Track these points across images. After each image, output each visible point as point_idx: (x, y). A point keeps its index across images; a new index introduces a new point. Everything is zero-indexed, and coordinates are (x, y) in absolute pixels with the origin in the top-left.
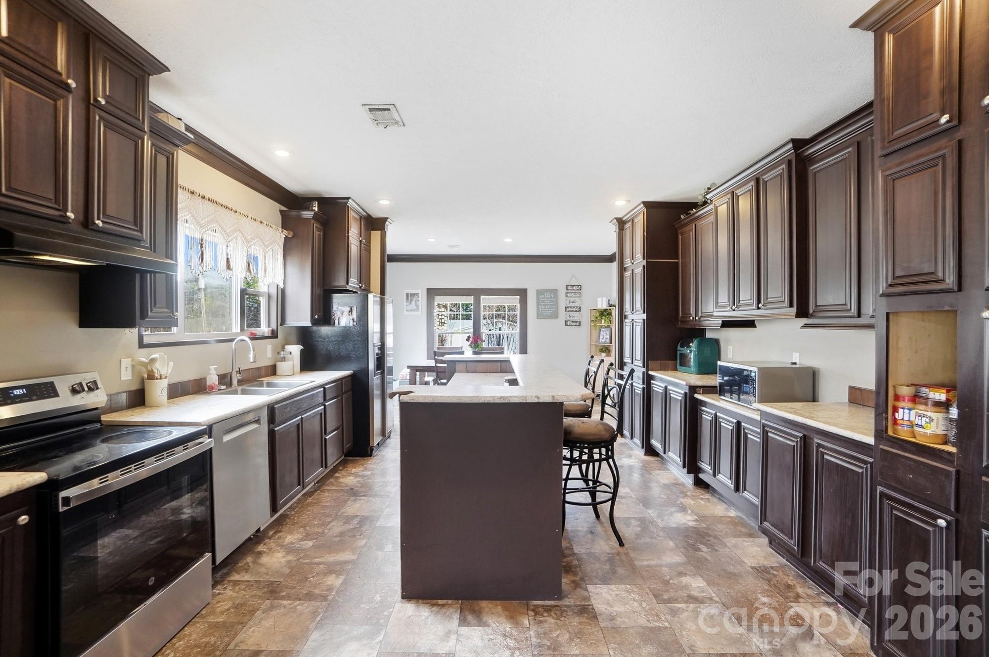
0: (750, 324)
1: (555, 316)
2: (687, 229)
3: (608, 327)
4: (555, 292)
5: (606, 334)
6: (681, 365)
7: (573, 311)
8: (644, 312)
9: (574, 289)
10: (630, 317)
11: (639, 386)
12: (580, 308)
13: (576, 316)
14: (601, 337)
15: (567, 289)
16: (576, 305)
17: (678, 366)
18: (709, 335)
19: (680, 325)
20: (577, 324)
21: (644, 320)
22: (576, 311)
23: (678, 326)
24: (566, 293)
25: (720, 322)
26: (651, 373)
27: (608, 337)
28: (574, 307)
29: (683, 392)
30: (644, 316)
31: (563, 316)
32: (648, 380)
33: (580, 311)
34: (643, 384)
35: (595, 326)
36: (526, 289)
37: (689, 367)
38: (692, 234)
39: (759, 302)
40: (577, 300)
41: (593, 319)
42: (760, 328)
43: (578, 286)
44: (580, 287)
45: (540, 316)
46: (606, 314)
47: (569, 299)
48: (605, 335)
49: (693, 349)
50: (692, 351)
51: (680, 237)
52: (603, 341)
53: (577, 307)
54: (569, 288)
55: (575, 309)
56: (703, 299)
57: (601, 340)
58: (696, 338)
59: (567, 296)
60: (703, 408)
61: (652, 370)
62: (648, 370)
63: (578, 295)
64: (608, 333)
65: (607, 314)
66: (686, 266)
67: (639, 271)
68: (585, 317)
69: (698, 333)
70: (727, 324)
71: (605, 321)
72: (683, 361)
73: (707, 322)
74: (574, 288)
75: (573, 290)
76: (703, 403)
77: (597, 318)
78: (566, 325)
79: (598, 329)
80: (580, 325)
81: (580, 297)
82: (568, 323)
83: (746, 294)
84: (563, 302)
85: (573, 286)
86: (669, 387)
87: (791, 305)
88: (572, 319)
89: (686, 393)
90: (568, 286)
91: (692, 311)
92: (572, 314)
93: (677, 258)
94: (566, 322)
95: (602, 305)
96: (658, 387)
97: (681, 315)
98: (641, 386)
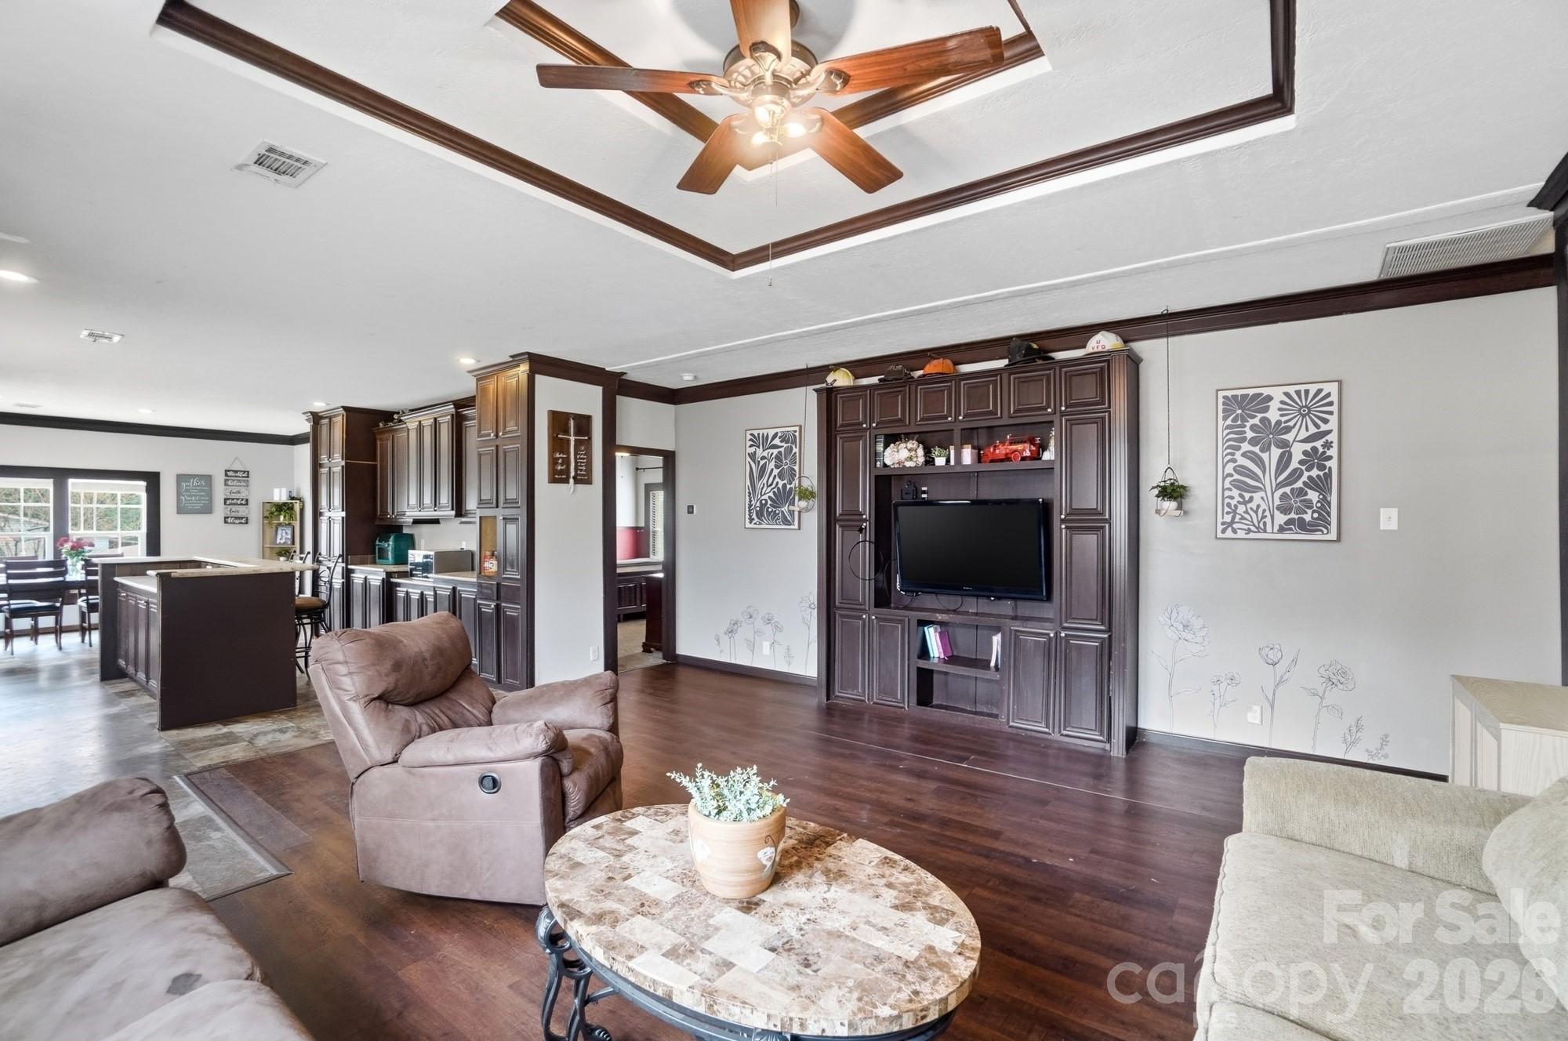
0: (436, 521)
1: (208, 510)
2: (385, 436)
3: (289, 524)
4: (208, 479)
5: (286, 533)
6: (379, 558)
7: (237, 504)
8: (343, 510)
9: (238, 476)
10: (327, 514)
11: (338, 582)
12: (247, 500)
13: (242, 511)
14: (279, 537)
15: (226, 475)
16: (242, 495)
17: (377, 560)
18: (405, 531)
19: (377, 522)
20: (243, 521)
21: (343, 518)
22: (241, 504)
23: (376, 523)
24: (226, 480)
25: (412, 520)
26: (349, 567)
27: (289, 536)
28: (238, 499)
29: (381, 578)
30: (344, 514)
31: (220, 509)
32: (347, 574)
33: (247, 504)
34: (343, 578)
35: (270, 523)
36: (159, 473)
37: (388, 559)
38: (389, 443)
39: (435, 506)
40: (242, 489)
41: (267, 514)
42: (442, 525)
43: (245, 472)
44: (247, 474)
45: (181, 510)
46: (286, 508)
47: (230, 489)
48: (284, 534)
49: (391, 543)
50: (390, 545)
51: (378, 443)
52: (282, 541)
53: (242, 500)
54: (229, 473)
55: (239, 502)
56: (399, 498)
57: (278, 541)
58: (393, 533)
59: (226, 485)
60: (398, 589)
61: (351, 564)
62: (347, 565)
63: (245, 484)
64: (289, 532)
65: (288, 509)
66: (384, 469)
67: (337, 470)
68: (255, 512)
69: (395, 529)
70: (417, 522)
71: (285, 517)
72: (382, 554)
73: (402, 520)
74: (238, 474)
75: (236, 476)
76: (398, 585)
77: (272, 513)
78: (226, 522)
79: (274, 529)
80: (247, 523)
81: (247, 486)
82: (229, 520)
83: (428, 499)
84: (220, 492)
85: (236, 472)
86: (369, 577)
87: (453, 509)
88: (233, 514)
89: (383, 579)
90: (228, 471)
91: (390, 510)
92: (235, 508)
93: (375, 460)
94: (225, 518)
95: (280, 496)
96: (358, 578)
97: (379, 513)
98: (341, 581)
